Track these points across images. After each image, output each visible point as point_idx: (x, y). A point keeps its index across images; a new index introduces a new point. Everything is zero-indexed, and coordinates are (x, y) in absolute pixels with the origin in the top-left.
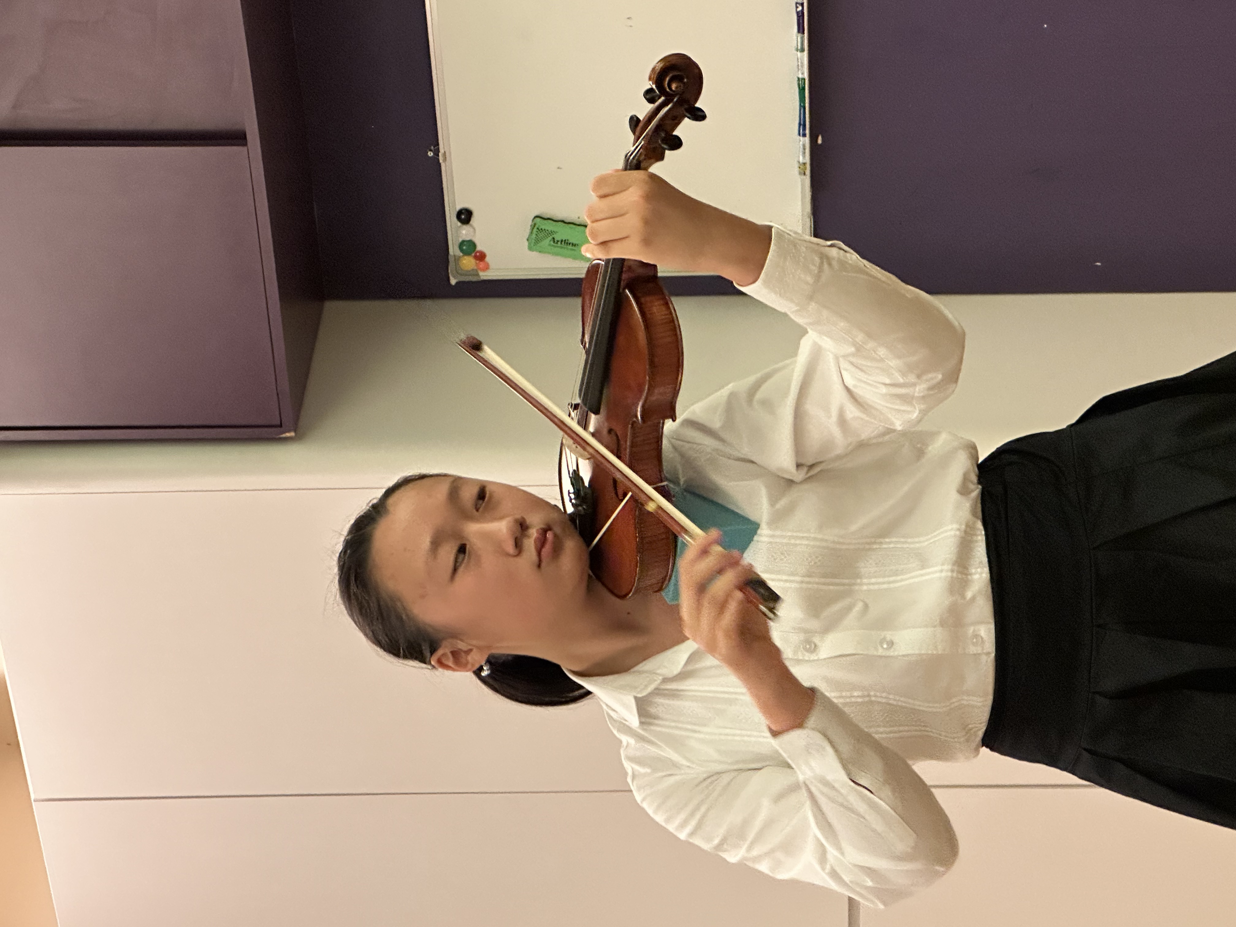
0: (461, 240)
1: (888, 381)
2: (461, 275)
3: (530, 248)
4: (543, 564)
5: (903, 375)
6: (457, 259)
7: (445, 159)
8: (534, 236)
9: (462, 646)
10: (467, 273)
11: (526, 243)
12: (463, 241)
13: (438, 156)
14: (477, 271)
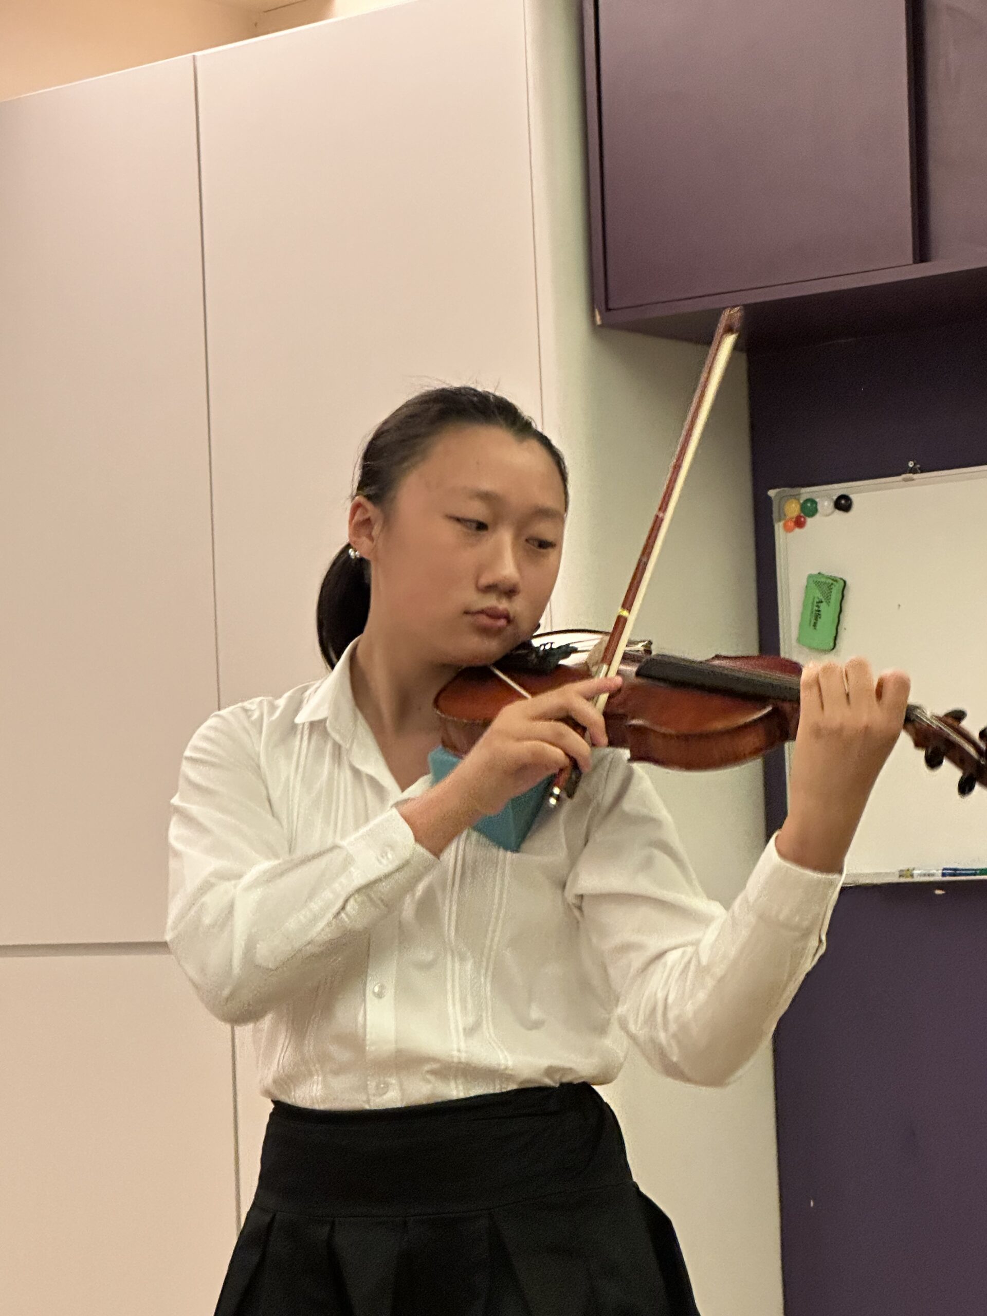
0: (817, 500)
1: (670, 1000)
2: (780, 502)
3: (810, 576)
4: (468, 618)
5: (678, 1018)
6: (796, 497)
7: (905, 480)
8: (823, 580)
9: (376, 530)
10: (781, 509)
11: (816, 572)
12: (816, 503)
13: (910, 473)
14: (784, 519)
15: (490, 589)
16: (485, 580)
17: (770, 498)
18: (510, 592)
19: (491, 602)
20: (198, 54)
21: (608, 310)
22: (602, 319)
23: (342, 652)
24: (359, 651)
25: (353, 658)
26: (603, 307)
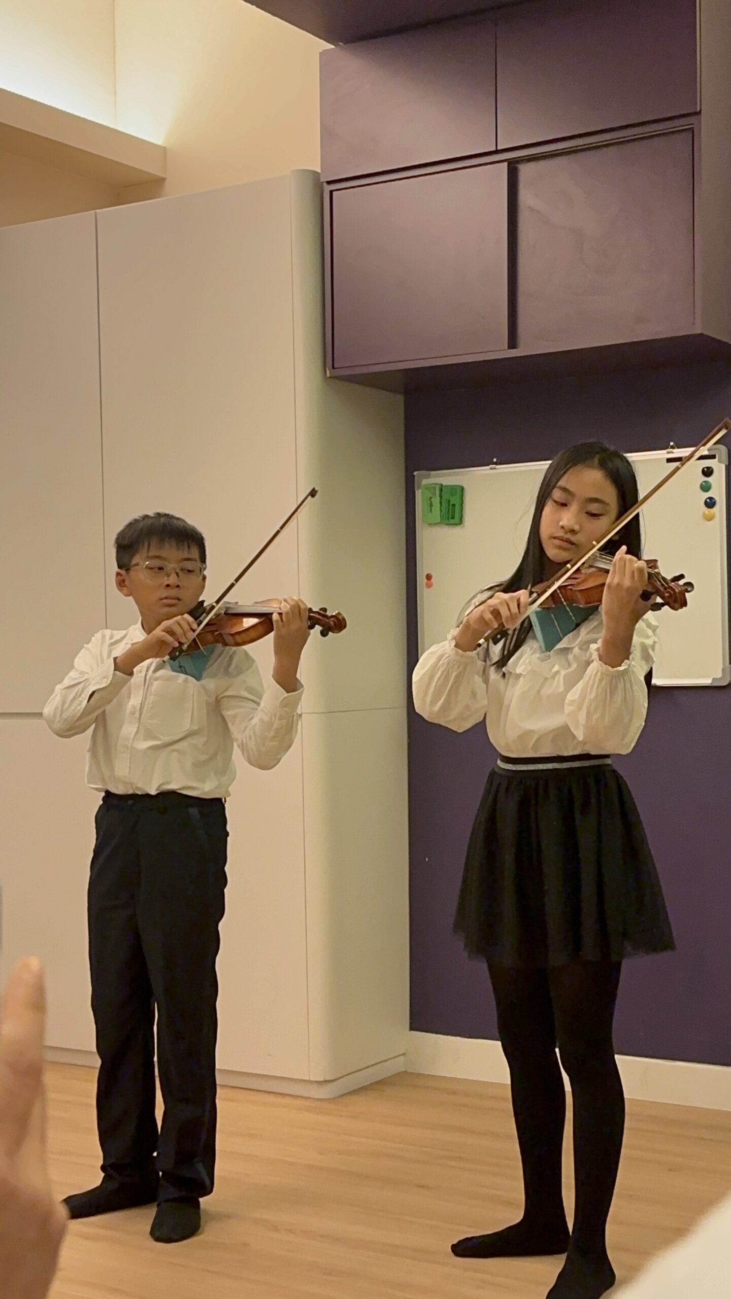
17: (414, 476)
20: (97, 211)
21: (333, 368)
22: (330, 373)
26: (331, 367)
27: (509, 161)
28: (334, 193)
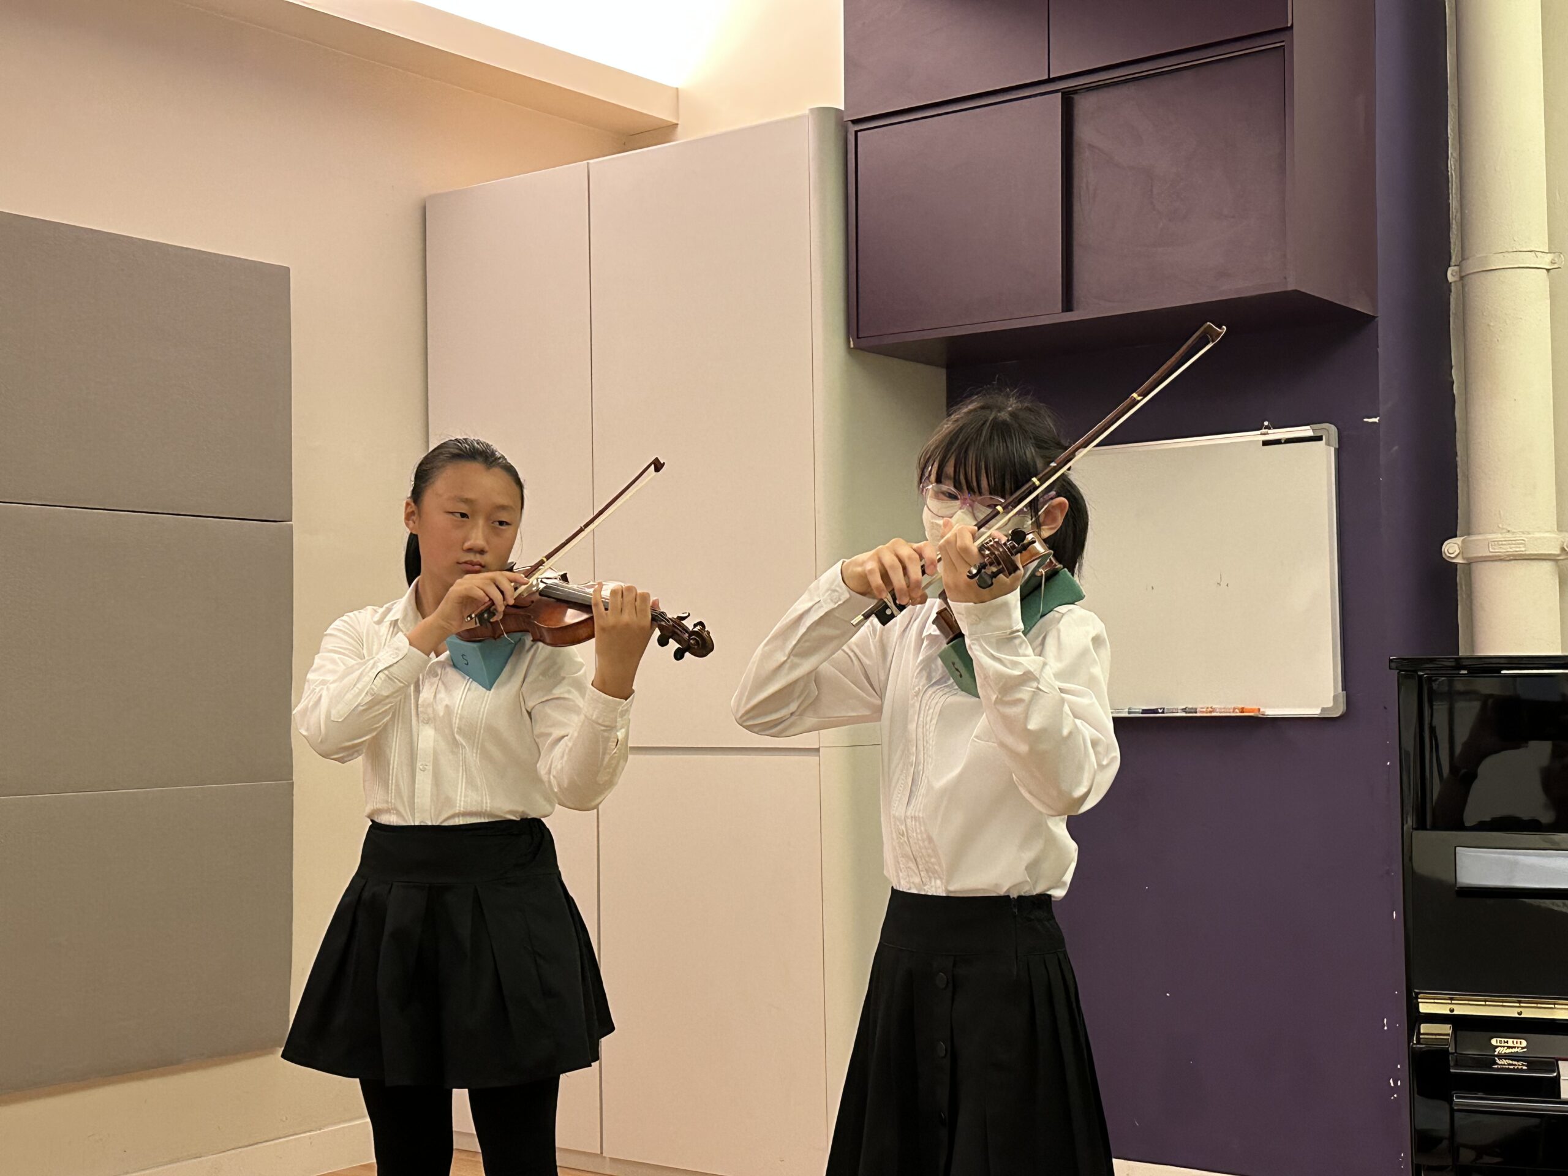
15: (470, 550)
16: (467, 545)
18: (482, 552)
19: (471, 557)
20: (591, 161)
21: (858, 338)
22: (854, 344)
23: (412, 582)
24: (420, 583)
25: (417, 586)
26: (856, 336)
27: (1062, 91)
28: (859, 134)
